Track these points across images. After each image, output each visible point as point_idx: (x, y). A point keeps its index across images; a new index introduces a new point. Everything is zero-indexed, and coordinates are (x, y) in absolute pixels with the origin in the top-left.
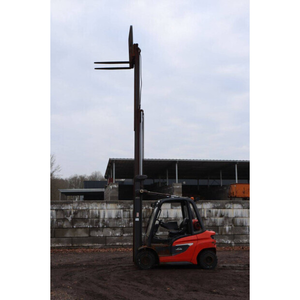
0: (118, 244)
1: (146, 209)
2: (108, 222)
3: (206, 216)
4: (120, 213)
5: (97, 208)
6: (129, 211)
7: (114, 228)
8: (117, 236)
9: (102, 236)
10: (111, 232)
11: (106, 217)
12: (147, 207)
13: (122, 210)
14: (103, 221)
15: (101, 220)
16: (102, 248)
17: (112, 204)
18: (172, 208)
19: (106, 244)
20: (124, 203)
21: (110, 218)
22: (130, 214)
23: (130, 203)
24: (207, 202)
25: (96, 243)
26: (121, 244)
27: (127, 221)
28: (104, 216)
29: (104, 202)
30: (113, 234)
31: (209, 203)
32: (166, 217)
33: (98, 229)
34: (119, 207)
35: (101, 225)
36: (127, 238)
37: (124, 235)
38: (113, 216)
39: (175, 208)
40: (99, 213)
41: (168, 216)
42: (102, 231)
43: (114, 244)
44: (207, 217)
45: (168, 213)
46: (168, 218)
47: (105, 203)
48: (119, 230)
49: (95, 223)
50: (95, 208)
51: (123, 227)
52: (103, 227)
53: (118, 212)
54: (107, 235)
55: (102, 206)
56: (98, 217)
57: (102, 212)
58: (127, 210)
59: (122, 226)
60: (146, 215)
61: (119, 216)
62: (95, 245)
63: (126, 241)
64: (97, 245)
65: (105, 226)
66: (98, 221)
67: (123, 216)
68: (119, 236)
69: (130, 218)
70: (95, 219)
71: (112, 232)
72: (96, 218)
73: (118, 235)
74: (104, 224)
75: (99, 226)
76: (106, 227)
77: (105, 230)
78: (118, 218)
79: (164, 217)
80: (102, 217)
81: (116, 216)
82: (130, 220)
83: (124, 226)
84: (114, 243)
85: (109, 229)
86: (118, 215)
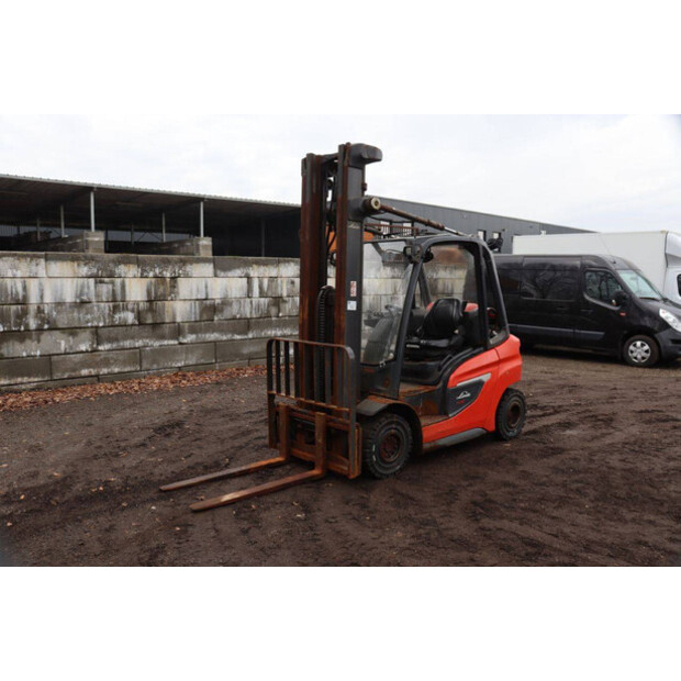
0: (85, 372)
1: (155, 277)
2: (55, 313)
3: (285, 294)
4: (88, 288)
5: (19, 274)
6: (113, 283)
7: (72, 331)
8: (82, 352)
9: (38, 353)
10: (63, 343)
11: (48, 299)
12: (157, 271)
13: (92, 281)
14: (40, 311)
15: (32, 309)
16: (38, 388)
17: (65, 263)
18: (216, 276)
19: (51, 374)
20: (97, 262)
21: (59, 304)
22: (113, 291)
23: (113, 261)
24: (288, 262)
25: (22, 375)
26: (93, 372)
27: (107, 311)
28: (42, 297)
29: (39, 257)
30: (71, 348)
31: (292, 264)
32: (204, 297)
33: (23, 336)
34: (84, 270)
35: (33, 324)
36: (111, 355)
37: (100, 348)
38: (69, 298)
39: (222, 274)
40: (25, 288)
41: (207, 294)
42: (39, 341)
43: (73, 374)
44: (288, 296)
45: (206, 287)
46: (206, 299)
47: (42, 261)
48: (86, 335)
49: (13, 319)
50: (10, 274)
51: (97, 327)
52: (40, 330)
53: (83, 287)
54: (55, 352)
55: (34, 268)
56: (24, 302)
57: (33, 285)
58: (106, 280)
59: (95, 324)
60: (156, 293)
61: (85, 298)
62: (19, 380)
63: (106, 362)
64: (25, 379)
65: (46, 327)
66: (25, 313)
67: (97, 295)
68: (87, 351)
69: (114, 300)
70: (14, 308)
71: (67, 342)
72: (18, 304)
73: (83, 347)
74: (43, 320)
75: (27, 325)
76: (50, 329)
77: (46, 337)
78: (83, 303)
79: (199, 297)
80: (34, 299)
81: (77, 297)
82: (115, 307)
83: (101, 324)
84: (74, 370)
85: (57, 332)
86: (82, 294)
